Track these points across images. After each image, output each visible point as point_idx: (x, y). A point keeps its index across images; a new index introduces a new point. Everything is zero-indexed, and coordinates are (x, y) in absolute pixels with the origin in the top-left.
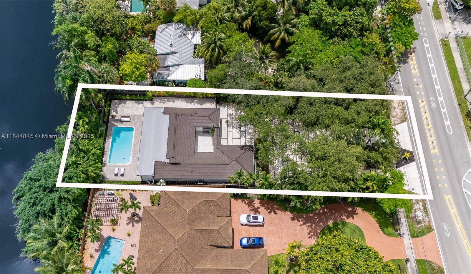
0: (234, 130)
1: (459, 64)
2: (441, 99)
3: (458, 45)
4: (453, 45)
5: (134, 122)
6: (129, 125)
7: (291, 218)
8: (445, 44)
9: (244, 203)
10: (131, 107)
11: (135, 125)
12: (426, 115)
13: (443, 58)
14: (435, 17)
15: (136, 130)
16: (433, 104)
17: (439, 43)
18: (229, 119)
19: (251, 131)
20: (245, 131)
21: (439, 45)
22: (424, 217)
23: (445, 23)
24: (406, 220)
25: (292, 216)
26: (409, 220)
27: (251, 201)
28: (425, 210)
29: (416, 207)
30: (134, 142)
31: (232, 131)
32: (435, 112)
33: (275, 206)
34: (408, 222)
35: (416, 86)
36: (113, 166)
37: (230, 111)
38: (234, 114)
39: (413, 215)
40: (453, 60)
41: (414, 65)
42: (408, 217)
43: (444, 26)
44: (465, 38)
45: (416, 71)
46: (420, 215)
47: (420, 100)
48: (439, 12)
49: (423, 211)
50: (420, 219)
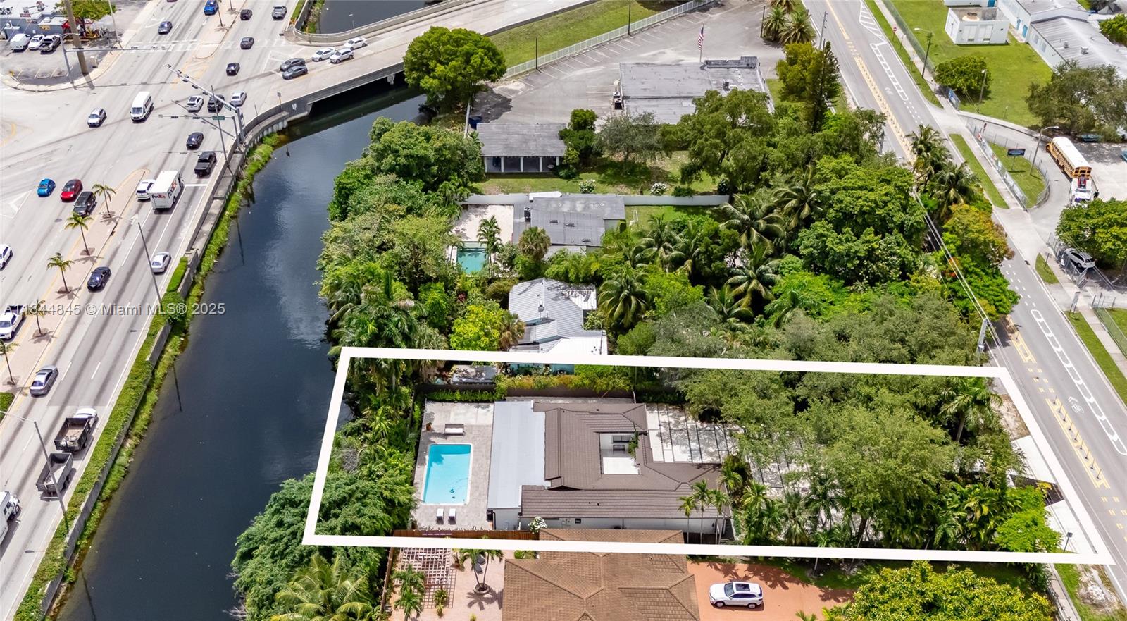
0: (676, 448)
1: (1112, 348)
2: (1091, 400)
3: (1101, 320)
4: (1092, 320)
5: (471, 436)
6: (462, 441)
7: (820, 596)
8: (1075, 318)
9: (713, 569)
10: (465, 414)
11: (474, 439)
12: (1067, 426)
13: (1078, 340)
14: (1044, 280)
15: (475, 448)
16: (1078, 409)
17: (1064, 319)
18: (663, 430)
19: (711, 450)
20: (700, 450)
21: (1064, 320)
22: (1108, 595)
23: (1066, 288)
24: (1070, 601)
25: (823, 594)
26: (1077, 601)
27: (728, 565)
28: (1107, 582)
29: (1084, 578)
30: (473, 468)
31: (672, 450)
32: (1085, 421)
33: (783, 576)
34: (1075, 604)
35: (1035, 380)
36: (432, 507)
37: (664, 418)
38: (673, 422)
39: (1083, 592)
40: (1098, 341)
41: (1022, 347)
42: (1072, 596)
43: (1065, 292)
44: (1111, 310)
45: (1029, 358)
46: (1098, 592)
47: (1048, 402)
48: (1052, 273)
49: (1102, 586)
50: (1100, 598)
